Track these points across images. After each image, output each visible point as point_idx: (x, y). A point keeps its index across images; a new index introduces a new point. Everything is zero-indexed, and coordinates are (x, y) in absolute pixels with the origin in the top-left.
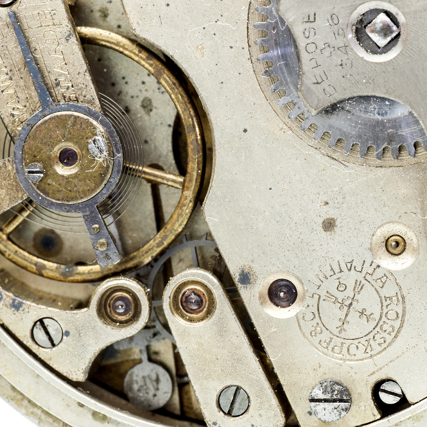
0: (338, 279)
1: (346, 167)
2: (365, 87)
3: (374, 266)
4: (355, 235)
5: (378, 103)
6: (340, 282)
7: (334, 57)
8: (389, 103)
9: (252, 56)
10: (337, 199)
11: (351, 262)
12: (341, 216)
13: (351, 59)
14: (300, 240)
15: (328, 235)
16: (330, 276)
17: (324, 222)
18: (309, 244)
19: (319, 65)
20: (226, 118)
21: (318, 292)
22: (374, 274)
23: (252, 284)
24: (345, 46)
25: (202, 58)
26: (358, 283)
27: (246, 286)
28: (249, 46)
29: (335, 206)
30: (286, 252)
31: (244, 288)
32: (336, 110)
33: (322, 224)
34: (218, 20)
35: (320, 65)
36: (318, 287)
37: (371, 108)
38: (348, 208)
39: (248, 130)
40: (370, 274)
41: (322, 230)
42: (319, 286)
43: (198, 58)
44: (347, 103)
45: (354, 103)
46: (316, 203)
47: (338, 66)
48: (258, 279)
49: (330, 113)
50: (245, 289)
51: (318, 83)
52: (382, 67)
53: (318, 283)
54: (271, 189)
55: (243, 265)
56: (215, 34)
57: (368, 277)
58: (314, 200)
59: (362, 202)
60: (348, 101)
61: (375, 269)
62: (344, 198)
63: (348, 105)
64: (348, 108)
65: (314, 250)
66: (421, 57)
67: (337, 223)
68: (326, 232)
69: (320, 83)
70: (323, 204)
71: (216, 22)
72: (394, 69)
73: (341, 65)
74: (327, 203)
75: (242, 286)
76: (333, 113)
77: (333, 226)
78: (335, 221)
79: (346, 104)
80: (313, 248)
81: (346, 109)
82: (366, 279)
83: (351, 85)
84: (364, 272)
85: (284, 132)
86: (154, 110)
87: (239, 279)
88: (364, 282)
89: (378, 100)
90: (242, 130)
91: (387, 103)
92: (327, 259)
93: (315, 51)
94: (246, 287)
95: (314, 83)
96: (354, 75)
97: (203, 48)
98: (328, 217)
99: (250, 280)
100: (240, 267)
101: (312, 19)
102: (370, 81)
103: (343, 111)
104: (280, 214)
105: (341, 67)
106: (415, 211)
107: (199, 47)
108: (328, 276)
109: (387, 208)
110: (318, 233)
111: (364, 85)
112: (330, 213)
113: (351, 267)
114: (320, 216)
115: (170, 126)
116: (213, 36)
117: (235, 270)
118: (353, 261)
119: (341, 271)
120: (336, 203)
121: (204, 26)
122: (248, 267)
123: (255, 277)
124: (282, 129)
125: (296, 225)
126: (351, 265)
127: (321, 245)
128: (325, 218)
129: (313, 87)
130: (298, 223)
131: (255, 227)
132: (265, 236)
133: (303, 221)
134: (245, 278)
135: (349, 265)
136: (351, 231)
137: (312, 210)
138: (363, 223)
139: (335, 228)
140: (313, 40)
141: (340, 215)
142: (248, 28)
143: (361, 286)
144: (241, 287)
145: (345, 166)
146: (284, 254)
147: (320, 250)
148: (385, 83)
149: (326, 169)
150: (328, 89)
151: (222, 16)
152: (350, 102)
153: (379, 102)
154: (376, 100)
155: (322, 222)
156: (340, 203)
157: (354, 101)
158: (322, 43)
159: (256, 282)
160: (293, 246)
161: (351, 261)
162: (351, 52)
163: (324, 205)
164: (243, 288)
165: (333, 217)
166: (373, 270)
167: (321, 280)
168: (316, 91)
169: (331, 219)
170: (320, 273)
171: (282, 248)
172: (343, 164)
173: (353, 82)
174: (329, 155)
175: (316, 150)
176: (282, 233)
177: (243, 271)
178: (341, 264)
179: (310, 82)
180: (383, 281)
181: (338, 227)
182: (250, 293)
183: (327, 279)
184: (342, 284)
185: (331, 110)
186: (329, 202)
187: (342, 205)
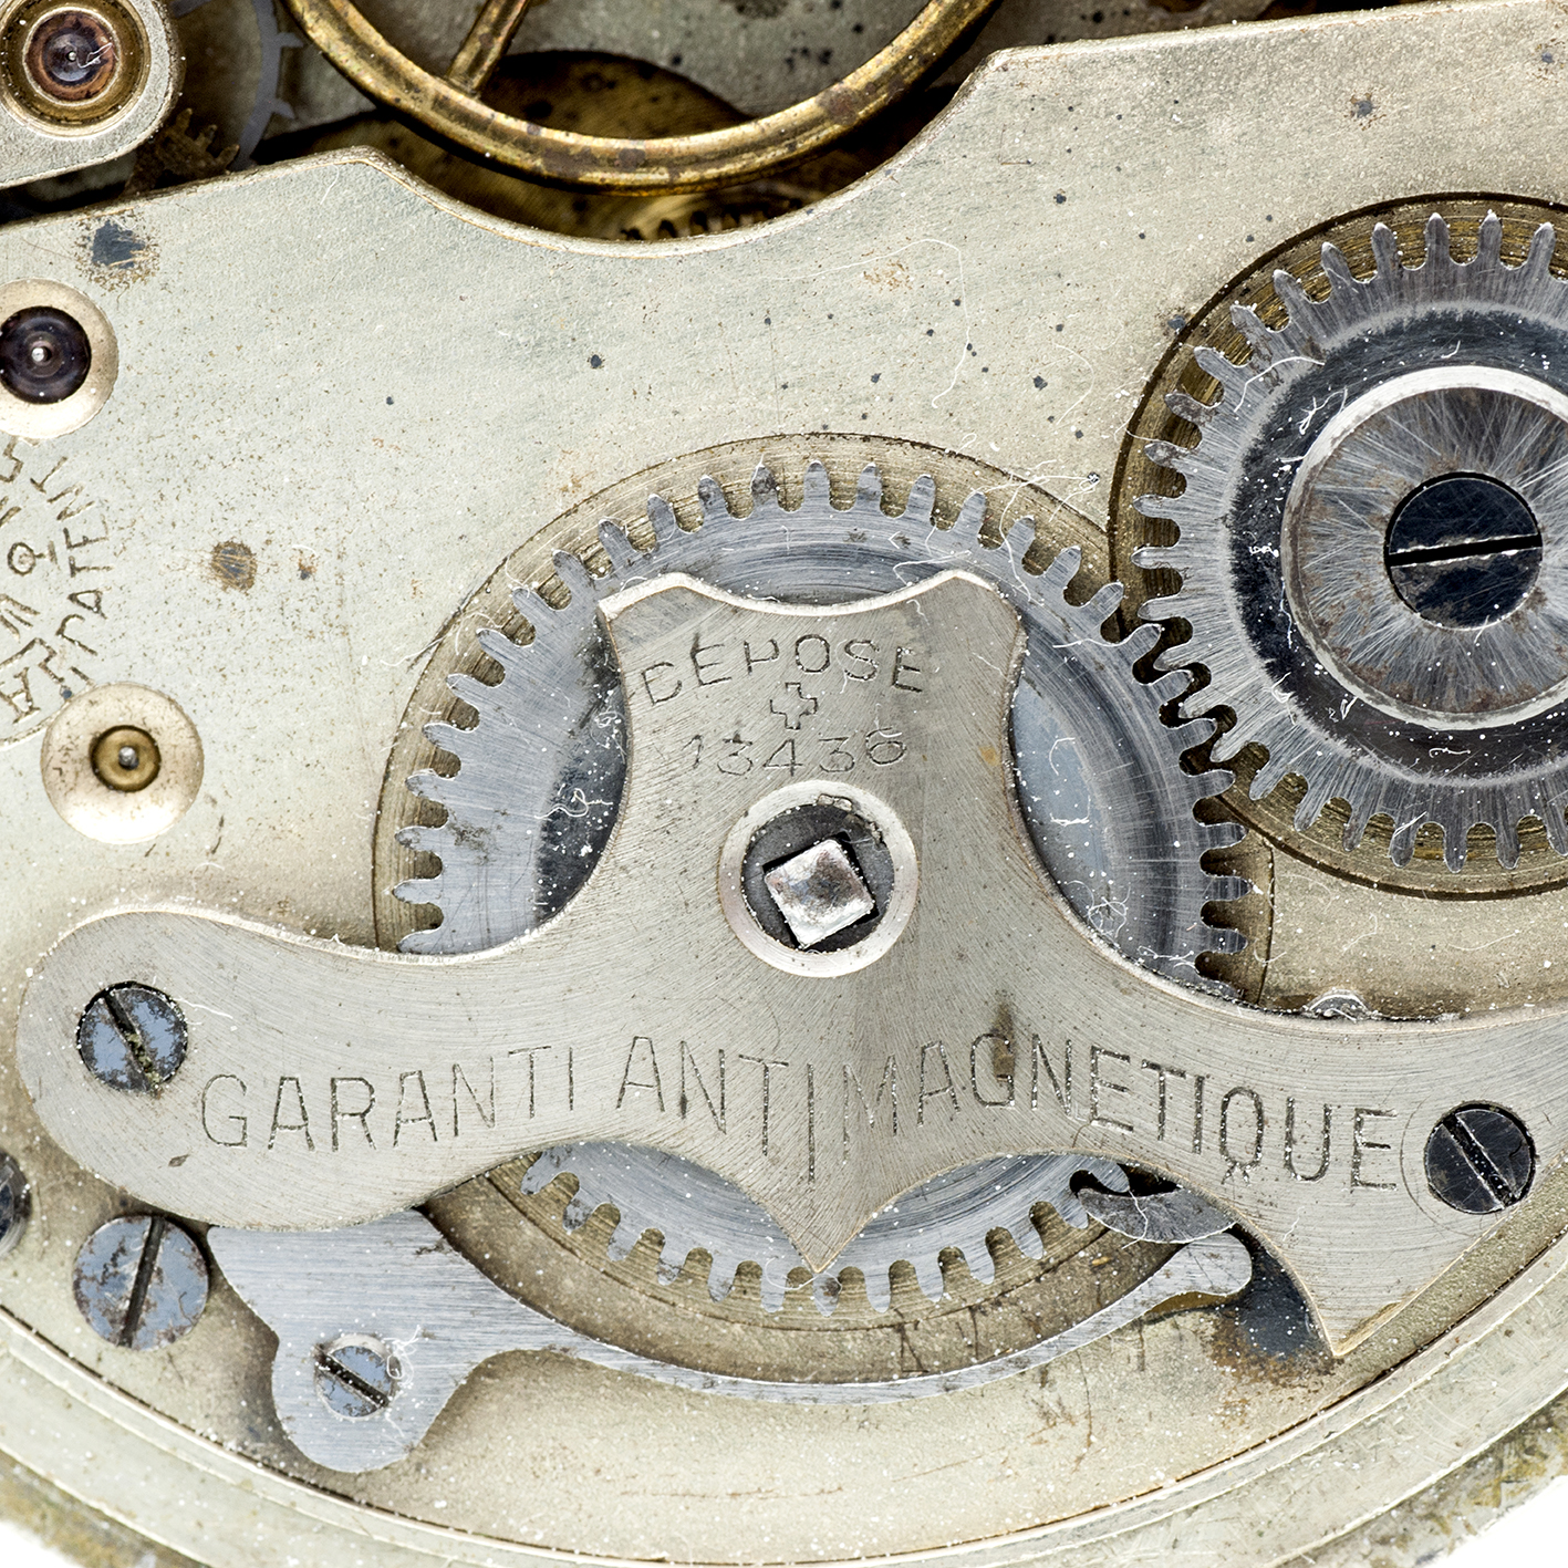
0: (52, 554)
1: (409, 664)
2: (649, 798)
3: (73, 682)
4: (185, 644)
5: (592, 822)
6: (41, 556)
7: (768, 722)
8: (583, 854)
9: (832, 439)
10: (312, 610)
11: (99, 608)
12: (255, 612)
13: (748, 774)
14: (204, 459)
15: (202, 553)
16: (66, 531)
17: (247, 551)
18: (184, 487)
19: (752, 664)
20: (649, 306)
21: (22, 479)
22: (46, 676)
23: (92, 267)
24: (793, 764)
25: (862, 275)
26: (27, 616)
27: (91, 244)
28: (866, 439)
29: (291, 600)
30: (174, 407)
31: (84, 237)
32: (598, 680)
33: (241, 545)
34: (974, 354)
35: (750, 669)
36: (39, 481)
37: (579, 794)
38: (277, 639)
39: (597, 371)
40: (47, 660)
41: (223, 539)
42: (40, 487)
43: (865, 261)
44: (613, 722)
45: (607, 746)
46: (314, 541)
47: (736, 728)
48: (103, 291)
49: (594, 661)
50: (80, 241)
51: (695, 650)
52: (701, 870)
53: (52, 488)
54: (390, 401)
55: (158, 251)
56: (930, 332)
57: (39, 653)
58: (324, 534)
59: (284, 689)
60: (618, 726)
61: (61, 680)
62: (311, 634)
63: (605, 722)
64: (597, 720)
65: (162, 496)
66: (708, 999)
67: (235, 594)
68: (212, 549)
69: (693, 657)
70: (307, 563)
71: (969, 347)
72: (687, 905)
73: (737, 740)
74: (305, 573)
75: (92, 233)
76: (590, 670)
77: (226, 576)
78: (243, 587)
79: (610, 719)
80: (170, 494)
81: (593, 716)
82: (33, 643)
83: (666, 757)
84: (56, 643)
85: (565, 490)
86: (740, 19)
87: (116, 226)
88: (27, 635)
89: (600, 821)
90: (600, 351)
91: (586, 850)
92: (125, 534)
93: (799, 664)
94: (84, 246)
95: (697, 638)
96: (696, 772)
97: (894, 283)
98: (261, 569)
99: (107, 264)
100: (153, 241)
101: (905, 677)
102: (665, 821)
103: (590, 703)
104: (301, 413)
105: (731, 737)
106: (223, 851)
107: (899, 272)
108: (67, 522)
109: (249, 766)
110: (215, 525)
111: (656, 797)
112: (274, 578)
113: (84, 605)
114: (268, 542)
115: (677, 60)
116: (925, 328)
117: (148, 220)
118: (103, 615)
119: (74, 570)
120: (299, 605)
121: (963, 304)
122: (150, 266)
123: (112, 281)
124: (577, 484)
125: (256, 457)
126: (90, 608)
127: (174, 525)
128: (258, 558)
129: (685, 632)
130: (261, 464)
131: (274, 322)
132: (239, 348)
133: (265, 483)
134: (114, 249)
135: (89, 600)
136: (199, 633)
137: (293, 522)
138: (218, 677)
139: (219, 583)
140: (836, 665)
141: (260, 610)
142: (927, 446)
143: (16, 623)
144: (88, 229)
145: (412, 661)
146: (168, 394)
147: (158, 518)
148: (648, 866)
149: (417, 598)
150: (670, 677)
151: (985, 370)
152: (616, 731)
153: (595, 823)
154: (603, 817)
155: (247, 543)
156: (295, 618)
157: (613, 744)
158: (821, 695)
159: (97, 280)
160: (190, 432)
161: (103, 610)
162: (772, 780)
163: (301, 565)
164: (86, 233)
165: (258, 583)
166: (60, 676)
167: (59, 496)
168: (671, 639)
169: (251, 577)
170: (82, 499)
171: (191, 395)
172: (421, 656)
173: (675, 765)
174: (461, 619)
175: (485, 579)
176: (238, 405)
177: (140, 247)
178: (102, 574)
179: (704, 626)
180: (17, 697)
181: (221, 594)
182: (65, 253)
183: (59, 518)
184: (34, 565)
185: (601, 665)
186: (305, 581)
187: (289, 623)
